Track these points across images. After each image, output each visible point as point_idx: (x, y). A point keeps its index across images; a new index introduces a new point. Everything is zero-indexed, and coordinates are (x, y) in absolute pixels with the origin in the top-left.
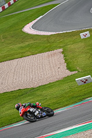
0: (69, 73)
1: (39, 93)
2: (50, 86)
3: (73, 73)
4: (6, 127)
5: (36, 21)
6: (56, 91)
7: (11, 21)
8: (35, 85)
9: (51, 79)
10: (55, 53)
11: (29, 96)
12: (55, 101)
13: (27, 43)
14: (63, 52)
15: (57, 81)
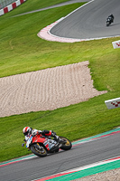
0: (96, 93)
1: (56, 117)
2: (72, 108)
3: (102, 92)
4: (13, 161)
5: (56, 23)
6: (79, 116)
7: (24, 23)
8: (53, 107)
9: (73, 100)
10: (80, 67)
11: (44, 121)
12: (77, 128)
13: (43, 52)
14: (89, 66)
15: (81, 103)
